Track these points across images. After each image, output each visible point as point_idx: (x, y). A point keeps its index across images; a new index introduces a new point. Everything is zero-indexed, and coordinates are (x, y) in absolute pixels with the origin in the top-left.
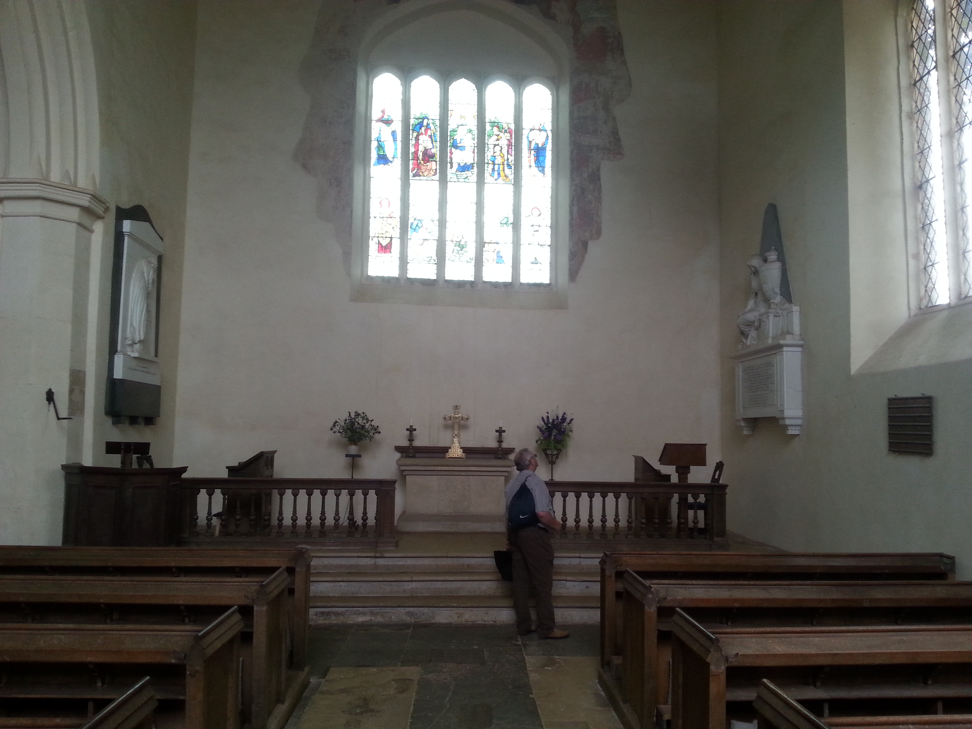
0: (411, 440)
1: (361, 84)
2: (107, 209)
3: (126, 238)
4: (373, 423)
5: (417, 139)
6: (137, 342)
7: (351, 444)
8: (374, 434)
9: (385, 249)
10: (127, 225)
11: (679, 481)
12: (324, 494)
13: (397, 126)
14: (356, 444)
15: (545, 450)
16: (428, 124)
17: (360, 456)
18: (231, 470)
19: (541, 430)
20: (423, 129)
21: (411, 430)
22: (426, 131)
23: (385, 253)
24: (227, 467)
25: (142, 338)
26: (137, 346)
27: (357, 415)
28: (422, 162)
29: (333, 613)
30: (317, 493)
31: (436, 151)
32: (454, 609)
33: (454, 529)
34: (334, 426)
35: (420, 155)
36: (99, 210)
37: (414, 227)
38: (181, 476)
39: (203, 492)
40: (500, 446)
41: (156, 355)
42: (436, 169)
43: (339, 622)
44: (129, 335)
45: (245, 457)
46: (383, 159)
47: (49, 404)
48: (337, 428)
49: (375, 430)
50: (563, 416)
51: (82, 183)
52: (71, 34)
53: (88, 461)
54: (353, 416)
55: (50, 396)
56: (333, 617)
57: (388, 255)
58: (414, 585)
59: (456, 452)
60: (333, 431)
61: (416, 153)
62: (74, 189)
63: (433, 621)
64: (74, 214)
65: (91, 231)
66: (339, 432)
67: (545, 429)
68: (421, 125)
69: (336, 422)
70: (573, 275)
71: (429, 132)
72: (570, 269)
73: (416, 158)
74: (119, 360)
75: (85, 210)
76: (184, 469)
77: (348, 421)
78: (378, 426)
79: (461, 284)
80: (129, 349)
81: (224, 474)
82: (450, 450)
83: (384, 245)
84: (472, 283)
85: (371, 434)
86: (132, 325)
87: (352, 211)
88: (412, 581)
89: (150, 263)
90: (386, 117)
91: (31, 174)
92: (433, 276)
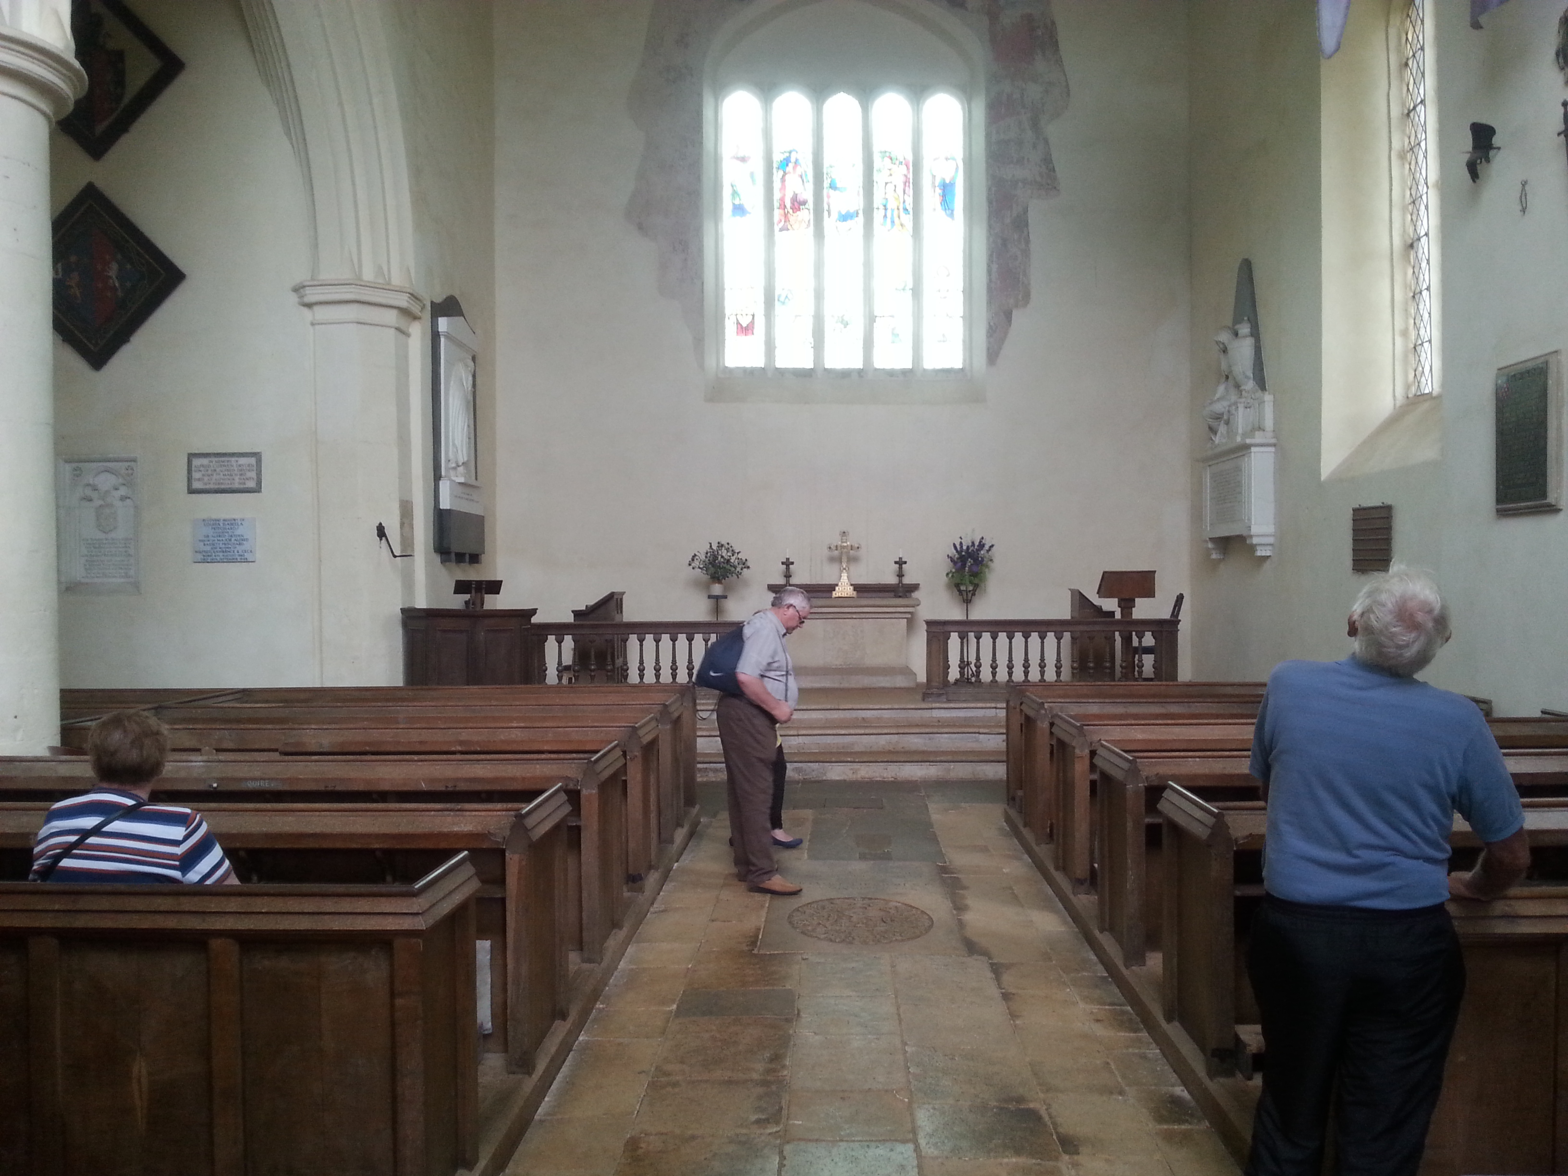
1: (708, 113)
2: (423, 307)
3: (442, 339)
4: (740, 556)
5: (783, 179)
6: (461, 464)
7: (714, 582)
8: (742, 569)
9: (745, 330)
10: (443, 323)
11: (1122, 617)
12: (690, 640)
13: (757, 165)
14: (720, 582)
15: (957, 586)
16: (797, 160)
17: (725, 597)
18: (577, 614)
19: (952, 560)
20: (791, 165)
21: (788, 563)
22: (794, 168)
23: (746, 335)
24: (573, 611)
25: (466, 459)
26: (461, 469)
27: (721, 546)
28: (791, 211)
29: (711, 769)
30: (682, 638)
31: (807, 194)
32: (849, 764)
33: (845, 685)
34: (693, 560)
35: (788, 204)
36: (416, 309)
37: (782, 299)
38: (530, 620)
39: (551, 639)
40: (900, 581)
41: (476, 479)
42: (809, 221)
43: (719, 780)
44: (451, 456)
45: (592, 600)
46: (739, 210)
47: (381, 540)
48: (696, 563)
49: (744, 564)
50: (980, 542)
51: (397, 280)
52: (375, 101)
53: (421, 603)
54: (715, 547)
55: (381, 532)
56: (711, 774)
57: (749, 338)
58: (800, 740)
59: (844, 589)
60: (691, 567)
61: (782, 200)
62: (387, 288)
63: (824, 778)
64: (391, 317)
65: (407, 335)
66: (699, 568)
67: (957, 559)
68: (787, 161)
69: (695, 555)
70: (993, 356)
71: (799, 170)
72: (988, 349)
73: (783, 206)
74: (445, 487)
75: (405, 312)
76: (533, 612)
77: (709, 554)
78: (746, 560)
79: (845, 374)
80: (452, 473)
81: (570, 619)
82: (837, 588)
83: (744, 325)
84: (860, 372)
85: (738, 569)
86: (454, 444)
87: (703, 283)
89: (467, 366)
90: (740, 155)
91: (346, 274)
92: (809, 364)
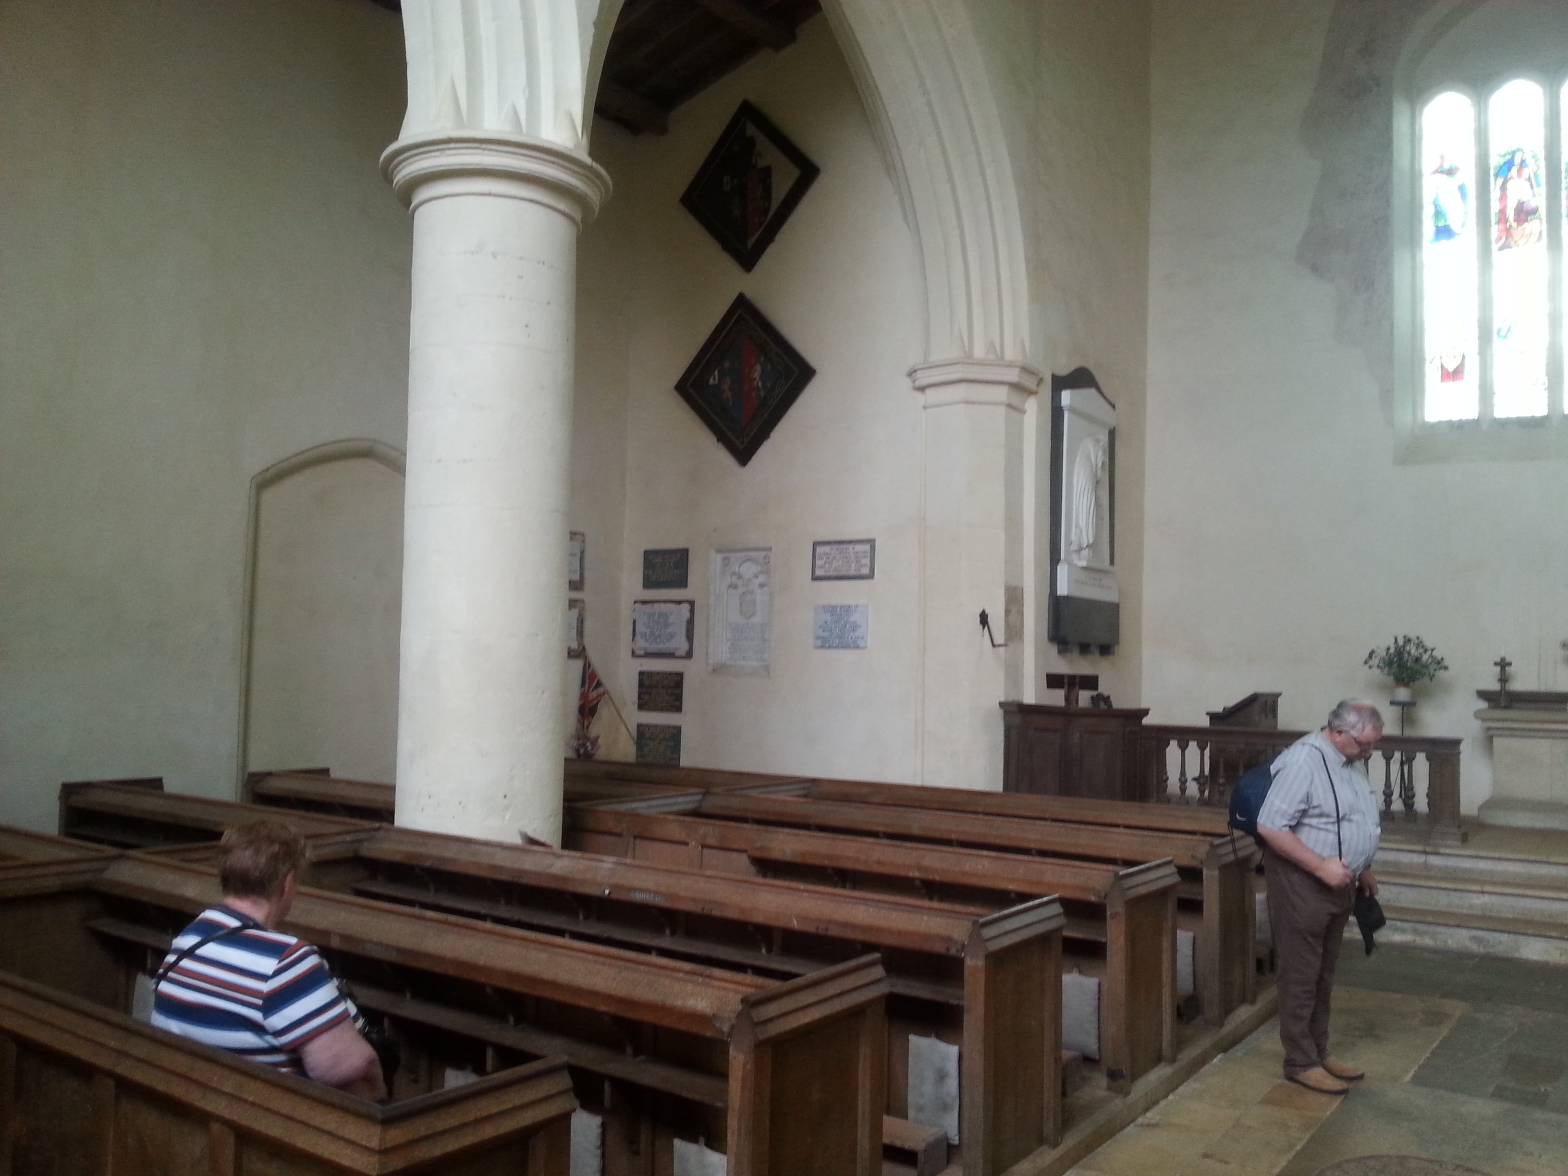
0: (1504, 679)
1: (1401, 123)
2: (1040, 381)
3: (1066, 415)
4: (1434, 654)
5: (1503, 188)
6: (1085, 546)
7: (1398, 686)
8: (1435, 670)
9: (1453, 375)
10: (1066, 397)
14: (1406, 685)
16: (1523, 161)
17: (1417, 704)
18: (1214, 717)
20: (1514, 170)
21: (1503, 664)
22: (1519, 172)
23: (1453, 381)
24: (1208, 714)
25: (1091, 541)
26: (1085, 553)
27: (1408, 640)
28: (1515, 225)
31: (1539, 200)
34: (1370, 657)
35: (1510, 213)
36: (1031, 383)
37: (1503, 333)
38: (1141, 722)
39: (1174, 744)
41: (1112, 562)
42: (1540, 233)
44: (1074, 537)
45: (1232, 700)
46: (1444, 232)
47: (984, 628)
48: (1375, 661)
49: (1439, 664)
51: (1010, 354)
53: (1029, 697)
54: (1401, 642)
55: (984, 619)
57: (1458, 384)
58: (1487, 899)
60: (1367, 666)
61: (1502, 212)
62: (1001, 362)
63: (1517, 955)
64: (1001, 394)
65: (1022, 411)
66: (1379, 667)
68: (1509, 164)
69: (1373, 652)
71: (1526, 173)
73: (1503, 220)
74: (1062, 571)
75: (1016, 387)
76: (1145, 712)
77: (1392, 650)
78: (1442, 659)
80: (1075, 557)
81: (1204, 722)
83: (1451, 370)
85: (1432, 671)
86: (1077, 525)
88: (1484, 893)
89: (1097, 441)
90: (1446, 166)
92: (1541, 411)
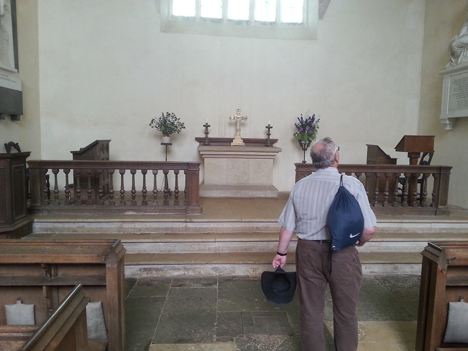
0: (207, 133)
7: (165, 136)
8: (181, 129)
11: (410, 164)
12: (144, 173)
14: (168, 136)
15: (300, 141)
17: (171, 144)
19: (297, 127)
24: (71, 152)
29: (154, 269)
30: (139, 173)
38: (25, 159)
39: (50, 171)
40: (269, 138)
41: (17, 67)
43: (159, 276)
45: (84, 144)
50: (313, 117)
54: (165, 116)
56: (154, 272)
58: (217, 245)
59: (238, 141)
67: (300, 126)
70: (321, 14)
72: (319, 10)
76: (28, 154)
79: (239, 23)
82: (234, 140)
84: (247, 22)
85: (179, 129)
88: (215, 242)
92: (219, 16)
